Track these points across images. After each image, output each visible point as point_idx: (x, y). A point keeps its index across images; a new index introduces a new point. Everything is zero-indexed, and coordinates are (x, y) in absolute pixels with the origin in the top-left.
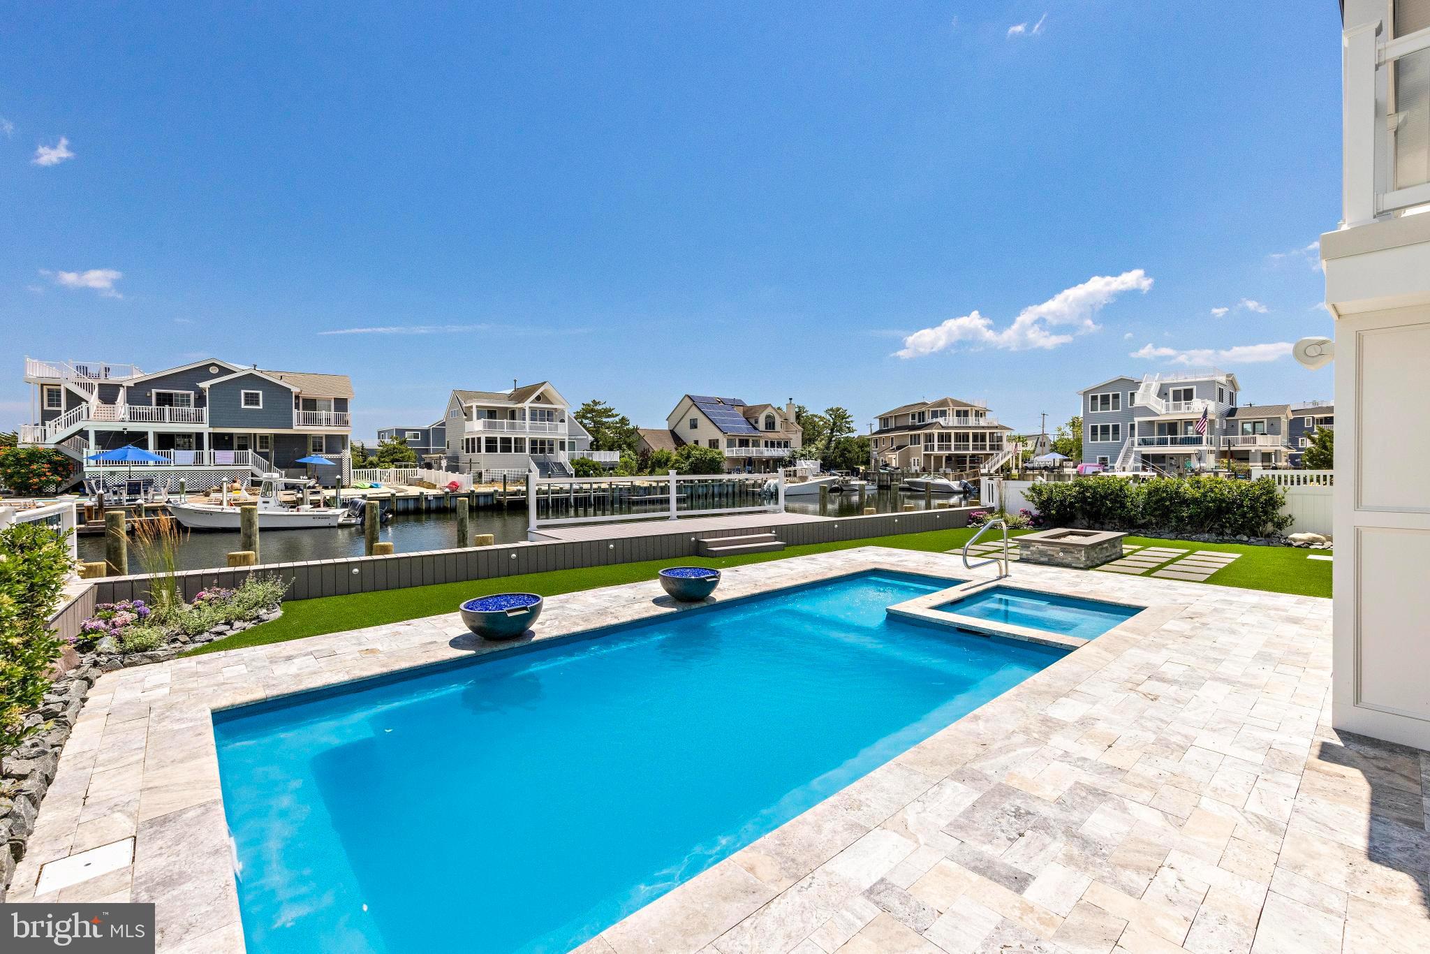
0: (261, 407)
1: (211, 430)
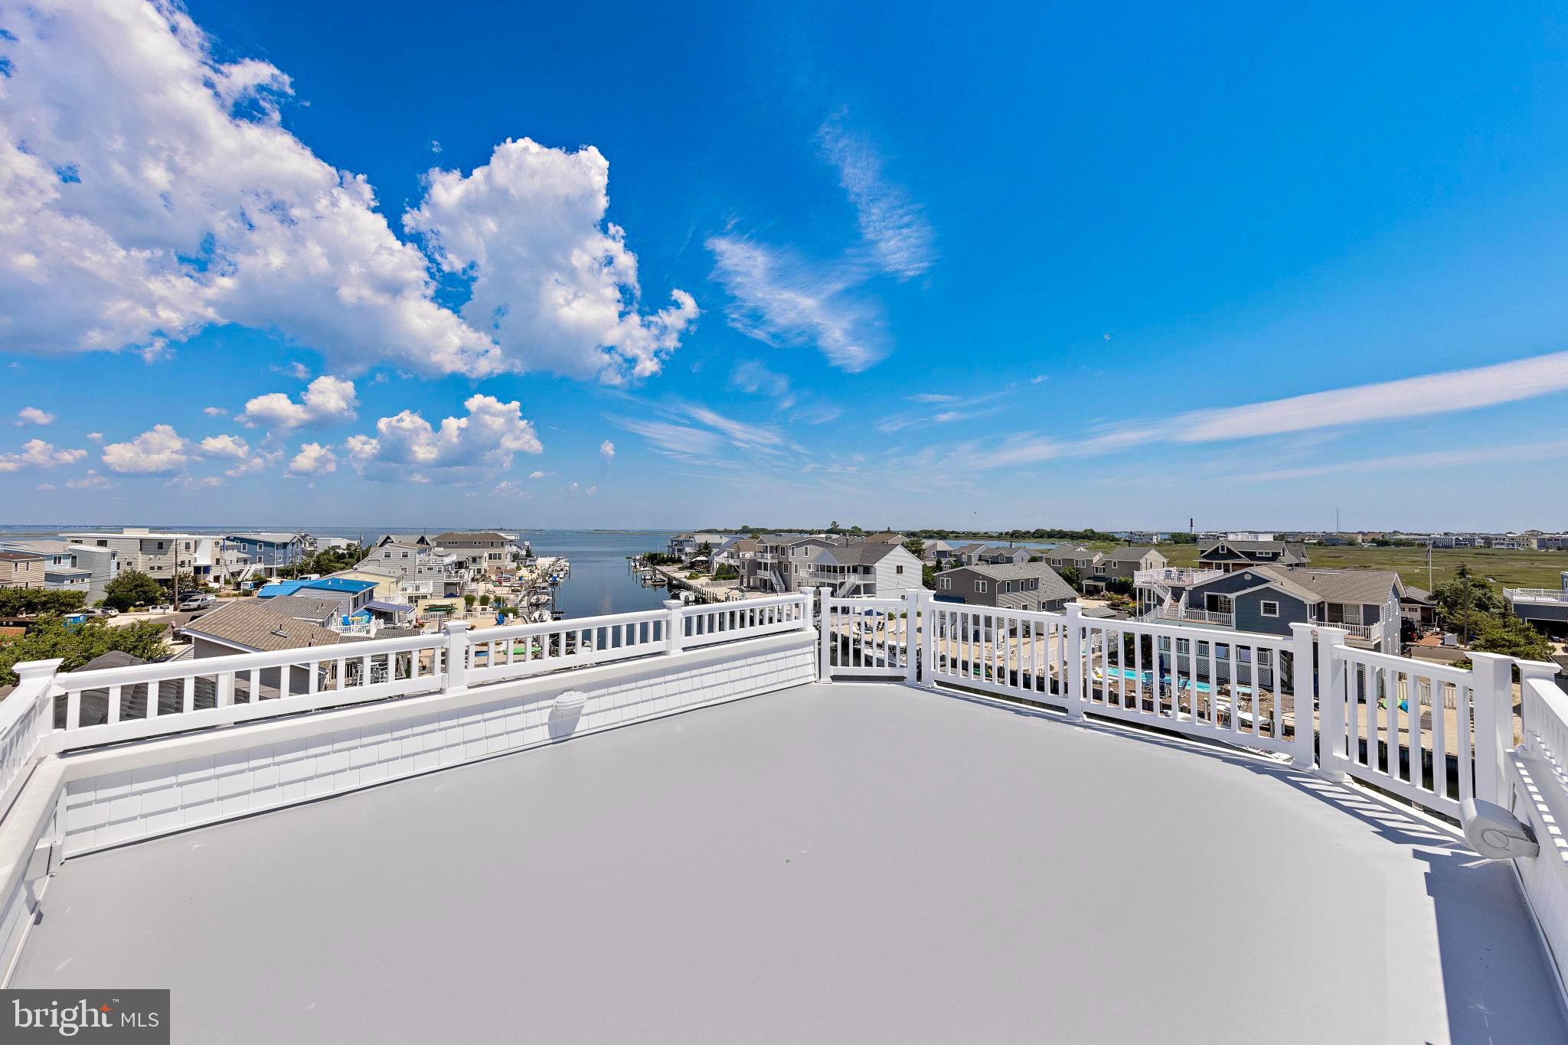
0: (1278, 616)
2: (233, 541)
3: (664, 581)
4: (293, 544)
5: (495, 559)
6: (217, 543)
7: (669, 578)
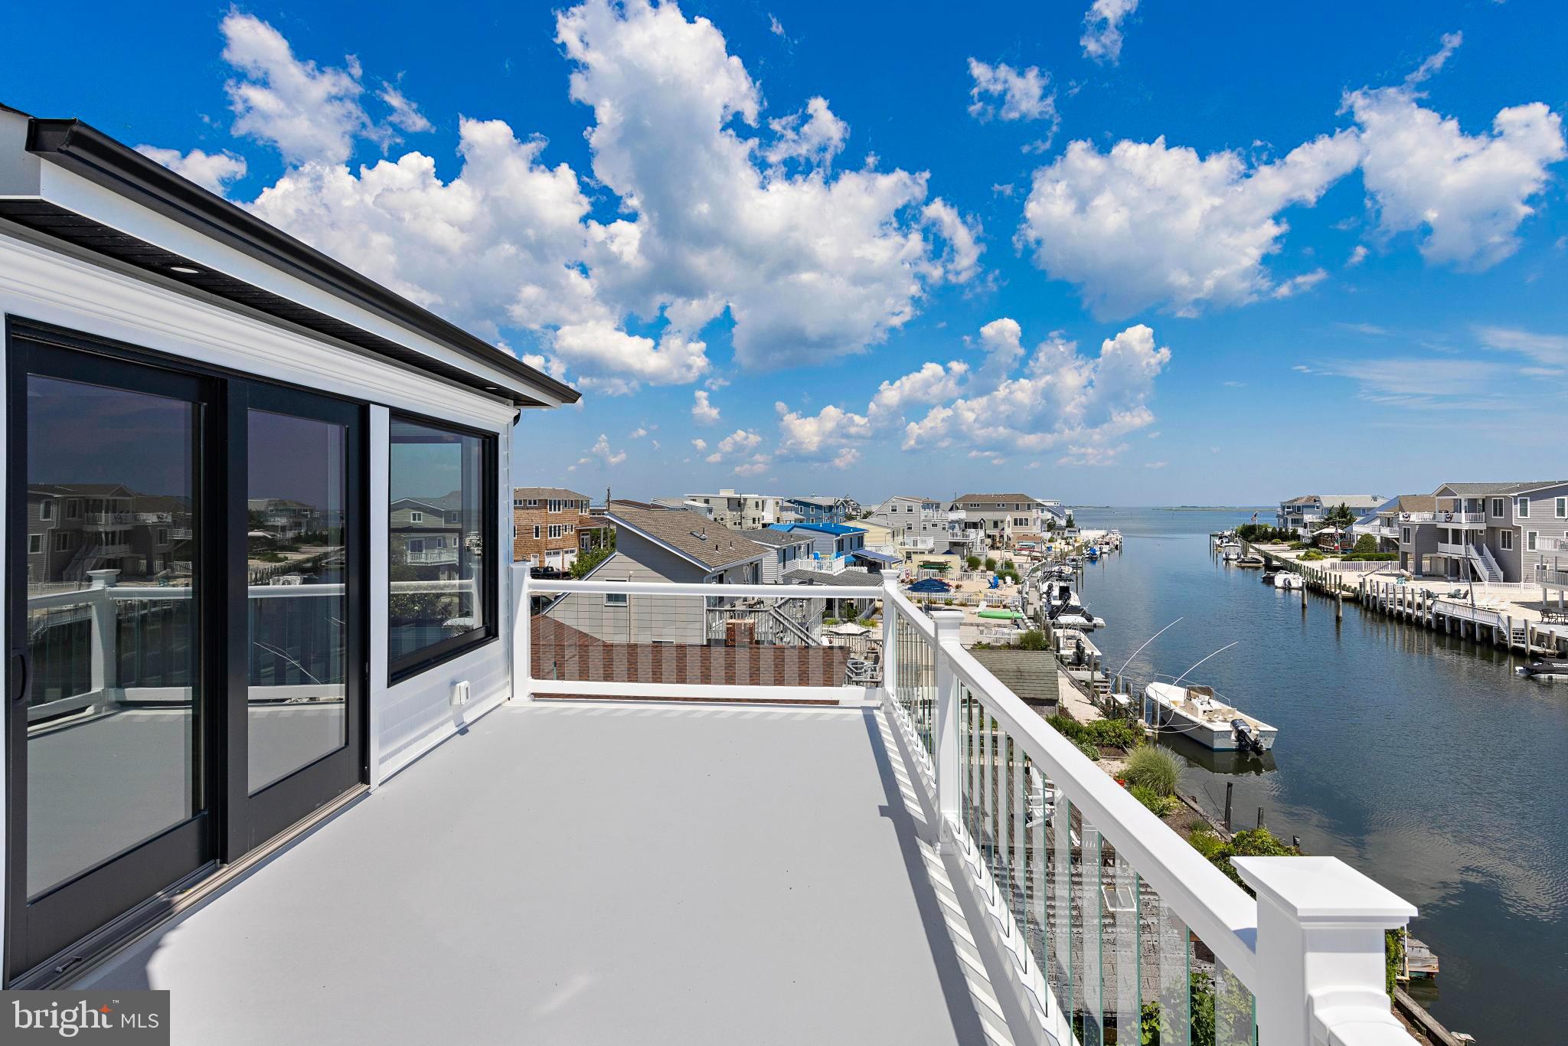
2: (793, 503)
3: (1258, 562)
4: (837, 507)
5: (1021, 524)
6: (777, 503)
7: (1265, 557)
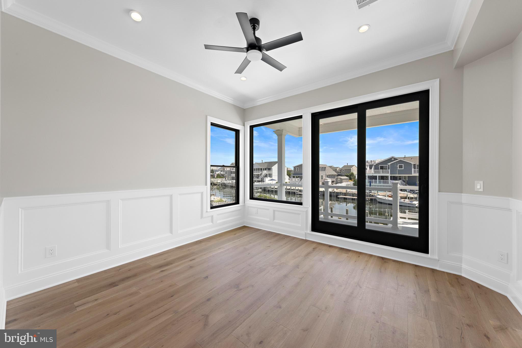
0: (403, 169)
1: (391, 175)
